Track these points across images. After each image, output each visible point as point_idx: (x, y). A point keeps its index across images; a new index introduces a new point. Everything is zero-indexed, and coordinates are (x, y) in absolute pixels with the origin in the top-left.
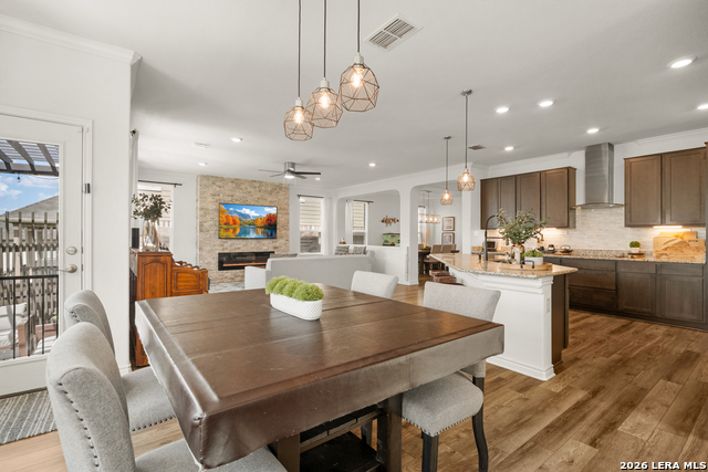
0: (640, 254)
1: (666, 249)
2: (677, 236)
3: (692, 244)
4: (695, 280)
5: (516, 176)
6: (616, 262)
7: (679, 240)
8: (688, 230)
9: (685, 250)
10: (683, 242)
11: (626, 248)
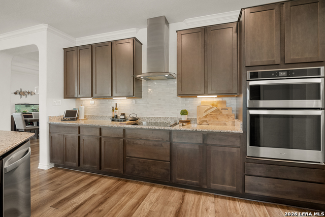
0: (188, 122)
1: (206, 117)
2: (213, 105)
3: (224, 112)
4: (235, 150)
5: (92, 46)
6: (170, 132)
7: (215, 108)
8: (220, 99)
9: (219, 117)
10: (218, 110)
11: (178, 116)
